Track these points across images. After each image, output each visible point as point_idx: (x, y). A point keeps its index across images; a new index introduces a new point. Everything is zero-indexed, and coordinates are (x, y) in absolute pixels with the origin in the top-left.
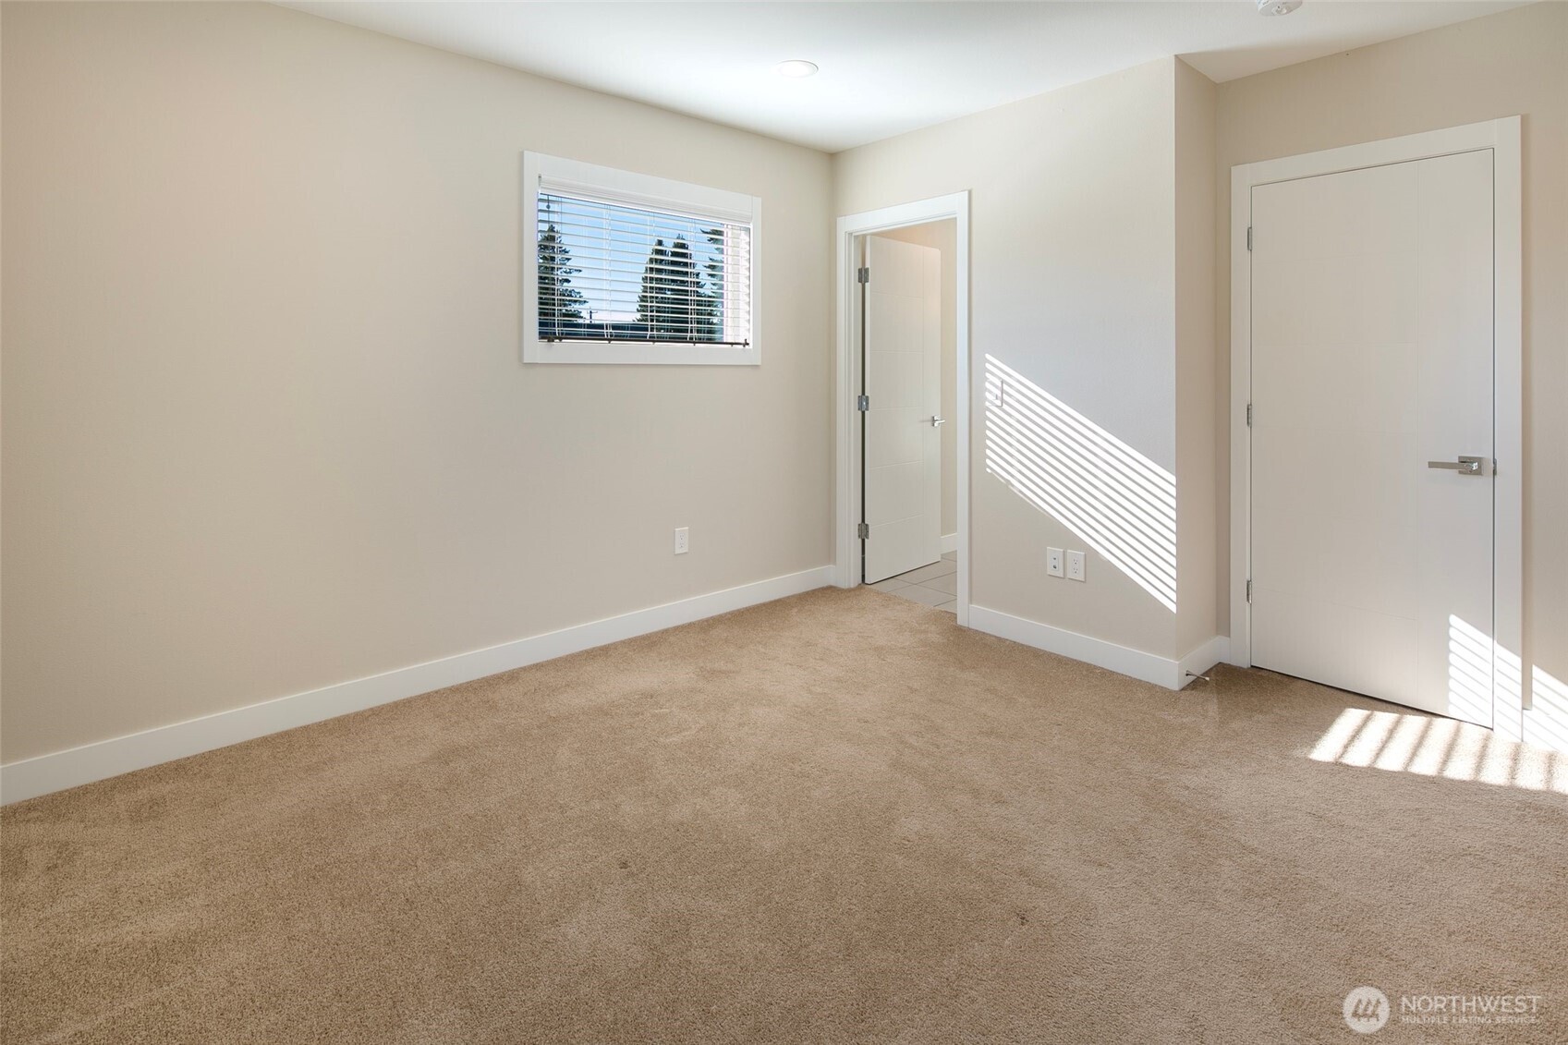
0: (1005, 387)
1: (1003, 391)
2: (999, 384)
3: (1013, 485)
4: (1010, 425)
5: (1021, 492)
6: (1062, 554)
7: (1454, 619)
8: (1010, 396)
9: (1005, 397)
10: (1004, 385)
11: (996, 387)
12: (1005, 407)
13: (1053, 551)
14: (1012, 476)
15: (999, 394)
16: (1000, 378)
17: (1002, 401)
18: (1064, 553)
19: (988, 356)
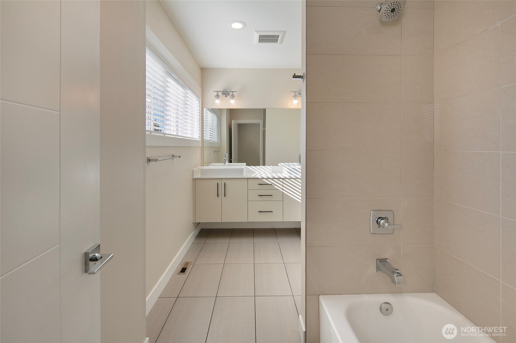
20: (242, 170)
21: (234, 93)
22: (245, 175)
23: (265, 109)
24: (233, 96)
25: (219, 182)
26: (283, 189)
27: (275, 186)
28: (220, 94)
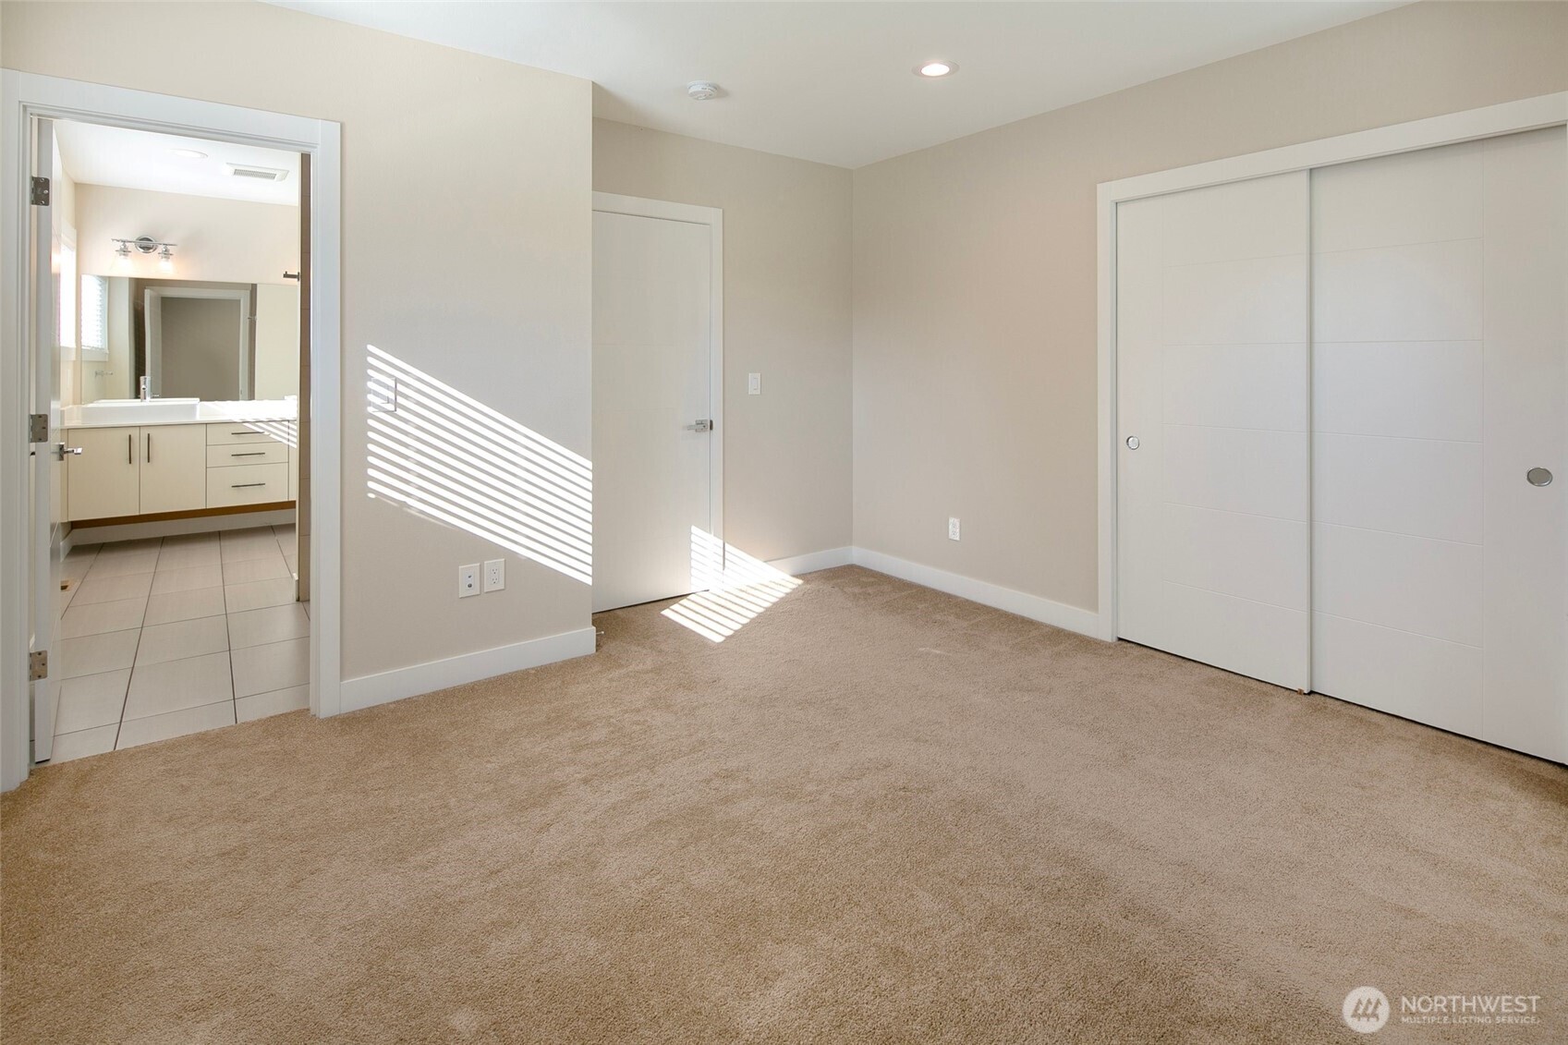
0: (400, 388)
1: (396, 392)
2: (392, 383)
3: (410, 507)
4: (406, 434)
5: (422, 512)
6: (478, 568)
7: (694, 529)
8: (406, 397)
9: (400, 400)
10: (398, 385)
11: (388, 387)
12: (400, 412)
13: (467, 570)
14: (408, 495)
15: (392, 396)
16: (390, 376)
17: (397, 405)
18: (481, 568)
19: (371, 348)
20: (193, 407)
21: (169, 247)
22: (199, 418)
23: (256, 285)
24: (166, 254)
25: (135, 433)
26: (289, 440)
27: (272, 436)
28: (131, 246)
